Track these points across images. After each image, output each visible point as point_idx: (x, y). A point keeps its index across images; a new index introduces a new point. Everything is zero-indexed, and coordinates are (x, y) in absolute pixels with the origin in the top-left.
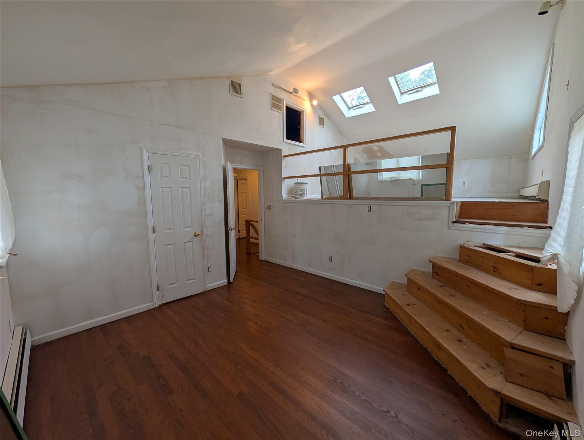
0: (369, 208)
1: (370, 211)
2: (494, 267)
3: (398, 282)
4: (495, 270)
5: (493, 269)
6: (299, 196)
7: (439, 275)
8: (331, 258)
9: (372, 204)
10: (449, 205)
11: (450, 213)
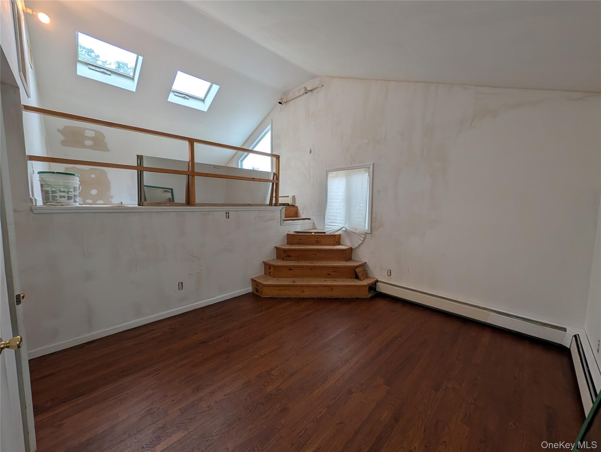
0: (227, 214)
1: (229, 218)
2: (317, 241)
3: (258, 276)
4: (318, 242)
5: (316, 242)
6: (68, 199)
7: (291, 256)
8: (181, 285)
9: (231, 210)
10: (281, 209)
11: (282, 215)
